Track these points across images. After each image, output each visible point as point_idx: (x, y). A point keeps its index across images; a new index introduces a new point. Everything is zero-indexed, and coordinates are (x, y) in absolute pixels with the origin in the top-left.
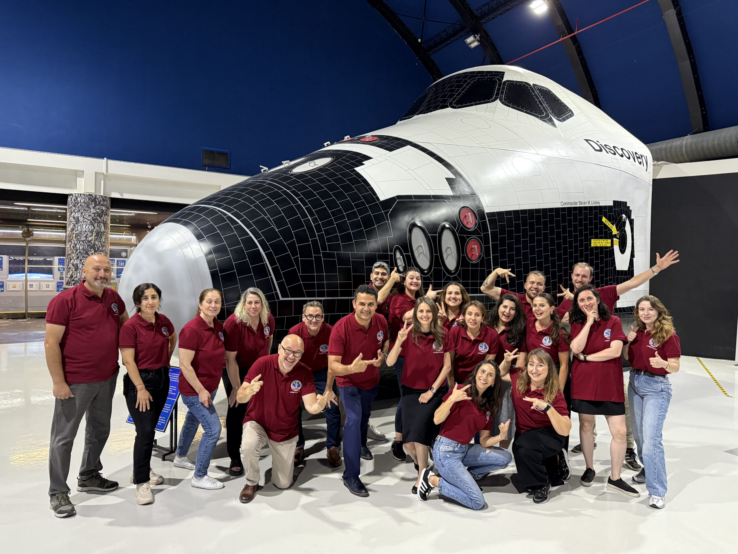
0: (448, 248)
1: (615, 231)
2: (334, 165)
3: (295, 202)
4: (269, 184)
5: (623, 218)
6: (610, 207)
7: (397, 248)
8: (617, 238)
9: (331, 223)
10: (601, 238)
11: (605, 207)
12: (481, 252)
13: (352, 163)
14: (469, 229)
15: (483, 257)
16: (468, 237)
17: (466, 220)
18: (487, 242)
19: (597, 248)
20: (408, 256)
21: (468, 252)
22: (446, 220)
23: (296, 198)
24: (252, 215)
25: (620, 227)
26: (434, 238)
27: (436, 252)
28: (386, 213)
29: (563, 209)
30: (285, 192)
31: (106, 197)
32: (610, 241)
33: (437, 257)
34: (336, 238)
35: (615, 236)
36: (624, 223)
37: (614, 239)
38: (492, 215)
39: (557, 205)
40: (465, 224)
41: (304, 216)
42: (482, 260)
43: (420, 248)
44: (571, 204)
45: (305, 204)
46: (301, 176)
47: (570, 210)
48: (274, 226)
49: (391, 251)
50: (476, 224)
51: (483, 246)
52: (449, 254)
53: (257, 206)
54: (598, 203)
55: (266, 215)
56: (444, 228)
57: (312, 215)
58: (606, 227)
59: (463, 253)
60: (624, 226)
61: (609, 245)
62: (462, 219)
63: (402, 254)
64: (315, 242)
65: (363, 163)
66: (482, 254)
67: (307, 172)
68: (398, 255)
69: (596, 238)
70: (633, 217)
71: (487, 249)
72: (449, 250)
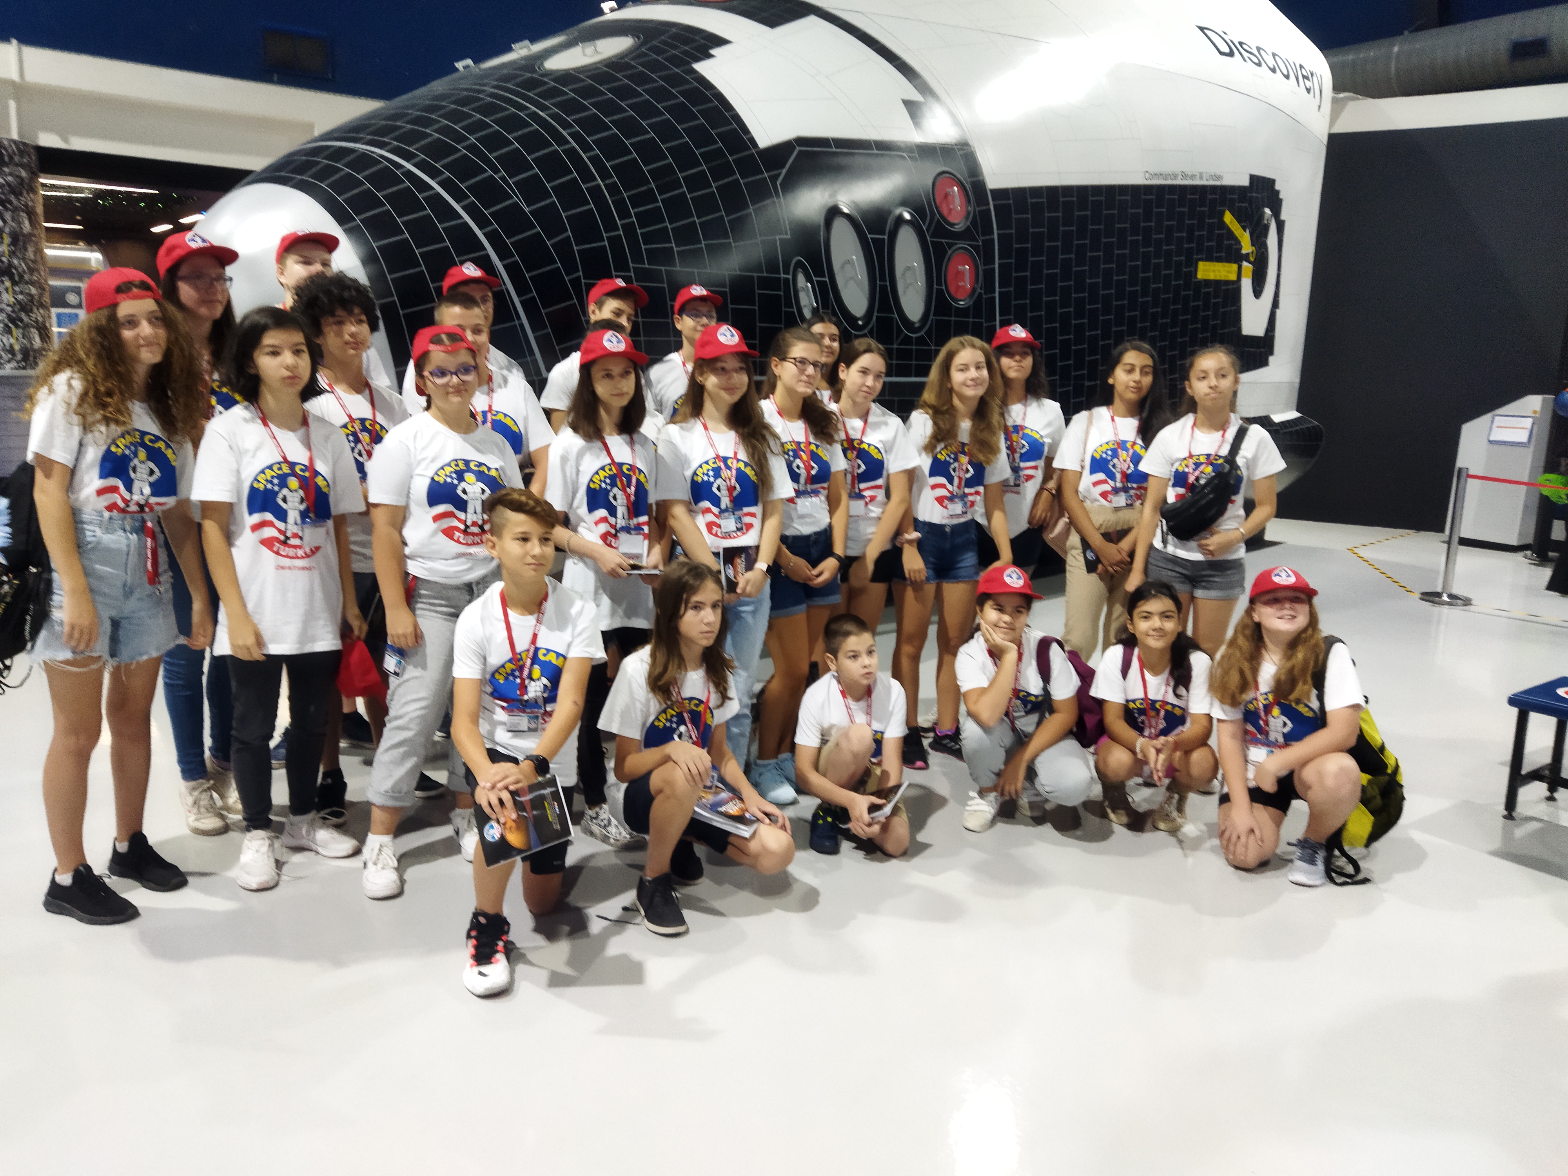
0: (908, 268)
1: (1247, 247)
2: (645, 55)
3: (561, 141)
4: (492, 95)
5: (1266, 217)
6: (1241, 189)
7: (799, 264)
8: (1249, 262)
9: (649, 197)
10: (1219, 260)
11: (1232, 189)
12: (977, 282)
13: (685, 53)
14: (952, 225)
15: (980, 294)
16: (950, 246)
17: (948, 205)
18: (988, 259)
19: (1207, 283)
20: (822, 285)
21: (948, 281)
22: (904, 203)
23: (564, 133)
24: (463, 169)
25: (1258, 238)
26: (879, 243)
27: (883, 278)
28: (774, 179)
29: (1148, 189)
30: (534, 116)
31: (25, 144)
32: (1235, 267)
33: (883, 288)
34: (663, 235)
35: (1246, 257)
36: (1266, 228)
37: (1245, 264)
38: (1001, 194)
39: (1137, 178)
40: (945, 212)
41: (587, 177)
42: (978, 303)
43: (848, 267)
44: (1166, 176)
45: (586, 148)
46: (566, 77)
47: (1160, 192)
48: (517, 199)
49: (786, 272)
50: (968, 213)
51: (981, 268)
52: (910, 284)
53: (472, 148)
54: (1219, 178)
55: (497, 171)
56: (900, 220)
57: (604, 175)
58: (1231, 234)
59: (939, 283)
60: (1266, 236)
61: (1233, 277)
62: (938, 202)
63: (809, 279)
64: (615, 242)
65: (712, 52)
66: (978, 287)
67: (580, 70)
68: (801, 280)
69: (1210, 259)
70: (1283, 217)
71: (989, 274)
72: (908, 274)
